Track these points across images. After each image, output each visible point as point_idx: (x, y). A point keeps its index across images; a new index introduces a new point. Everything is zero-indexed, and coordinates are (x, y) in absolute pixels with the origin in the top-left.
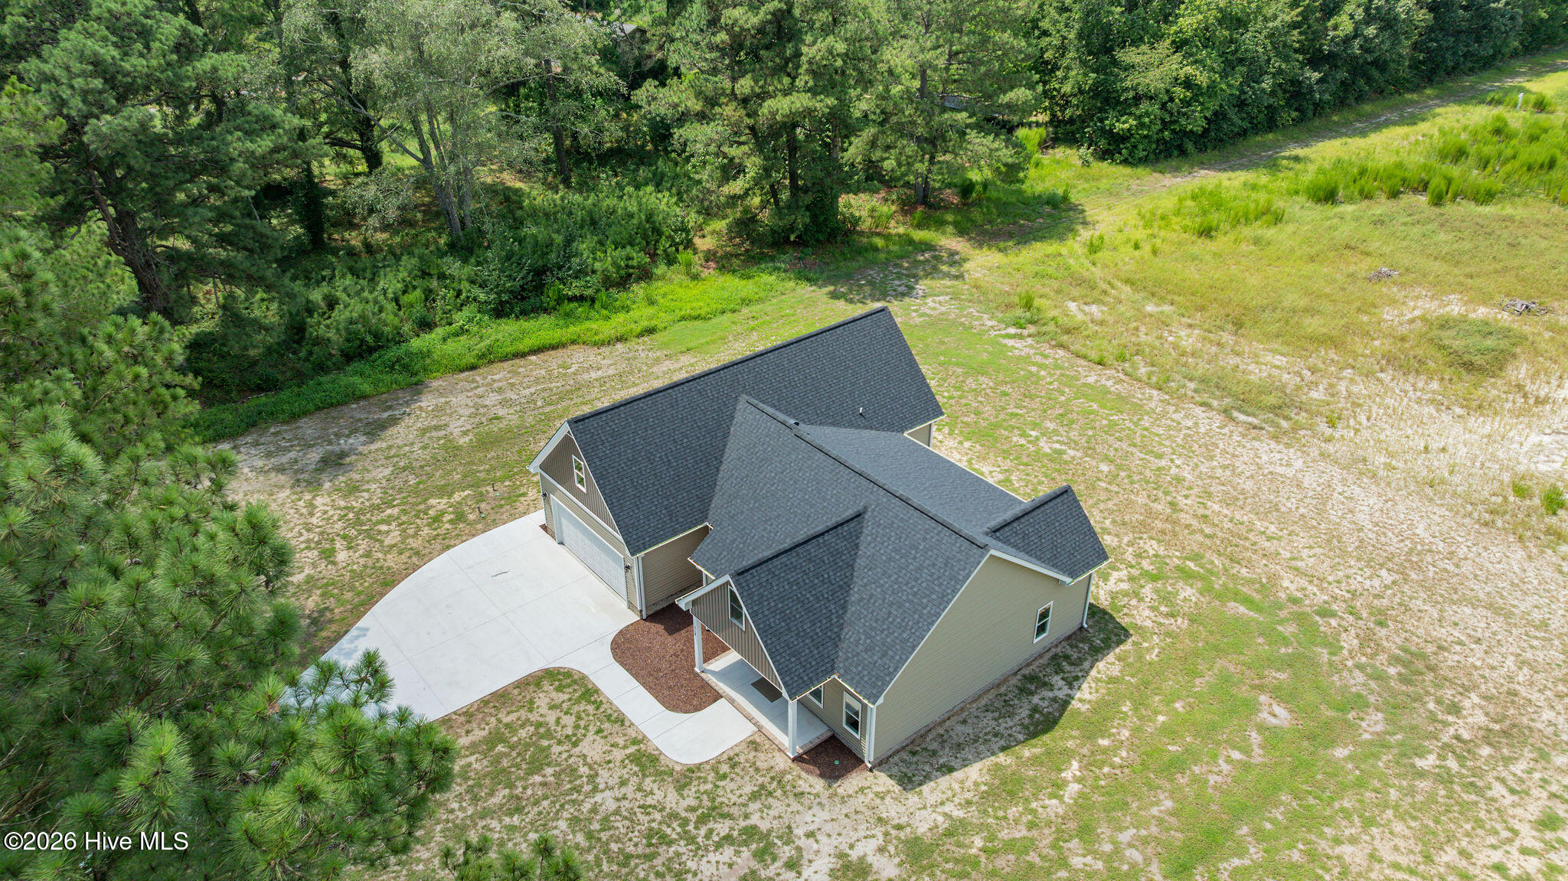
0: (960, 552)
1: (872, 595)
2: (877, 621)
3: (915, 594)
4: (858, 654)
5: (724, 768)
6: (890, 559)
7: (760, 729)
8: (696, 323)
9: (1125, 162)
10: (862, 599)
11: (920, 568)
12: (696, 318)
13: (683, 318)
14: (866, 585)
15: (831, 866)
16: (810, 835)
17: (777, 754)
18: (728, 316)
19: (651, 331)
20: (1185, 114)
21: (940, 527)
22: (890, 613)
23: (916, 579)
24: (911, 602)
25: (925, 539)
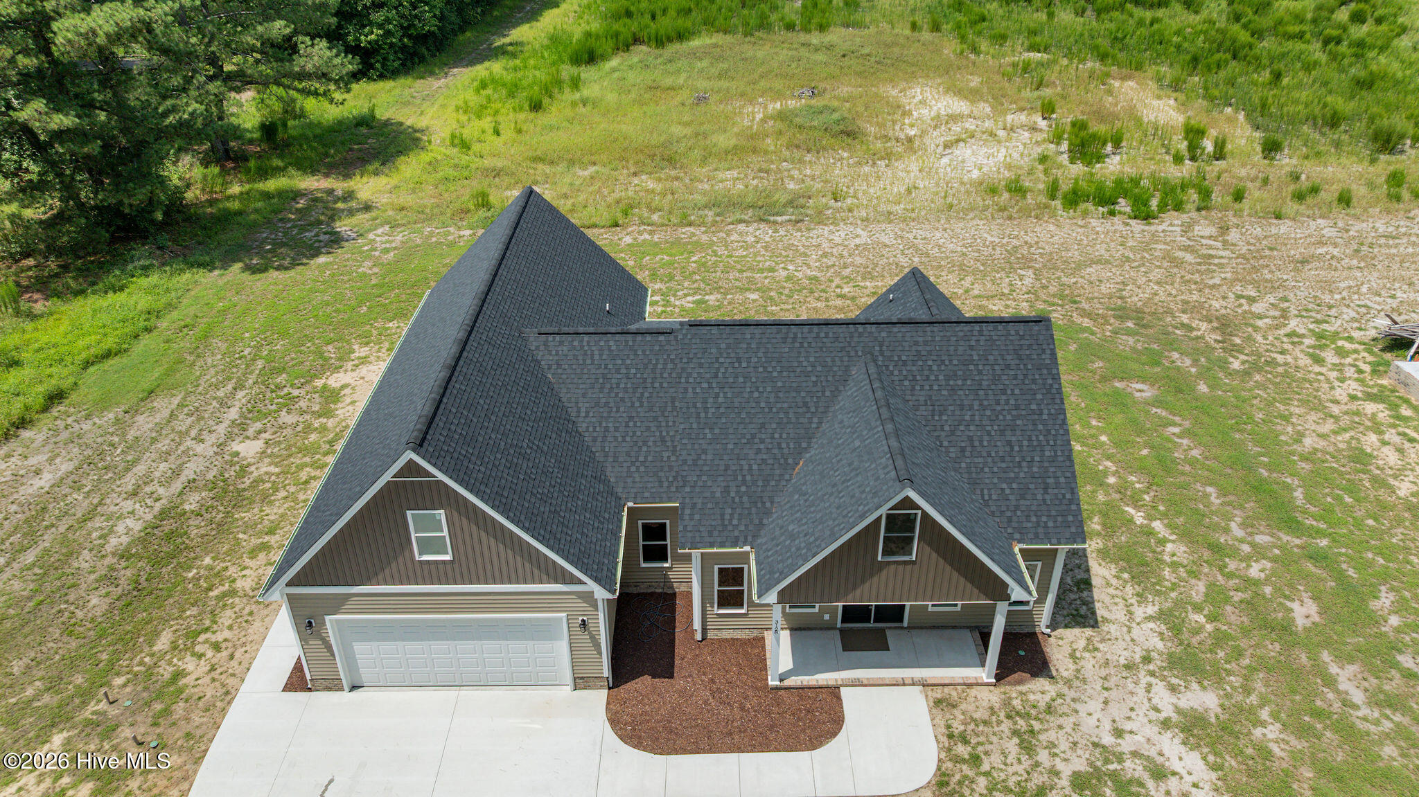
0: (1022, 337)
1: (970, 439)
2: (1003, 459)
3: (1017, 407)
4: (1017, 507)
5: (962, 750)
6: (953, 390)
7: (925, 685)
8: (111, 362)
9: (382, 77)
10: (963, 450)
11: (996, 379)
12: (108, 355)
13: (87, 364)
14: (952, 433)
15: (1177, 741)
16: (1118, 733)
17: (974, 692)
18: (146, 340)
19: (56, 397)
20: (416, 16)
21: (977, 327)
22: (1009, 443)
23: (1004, 392)
24: (1018, 417)
25: (971, 348)
